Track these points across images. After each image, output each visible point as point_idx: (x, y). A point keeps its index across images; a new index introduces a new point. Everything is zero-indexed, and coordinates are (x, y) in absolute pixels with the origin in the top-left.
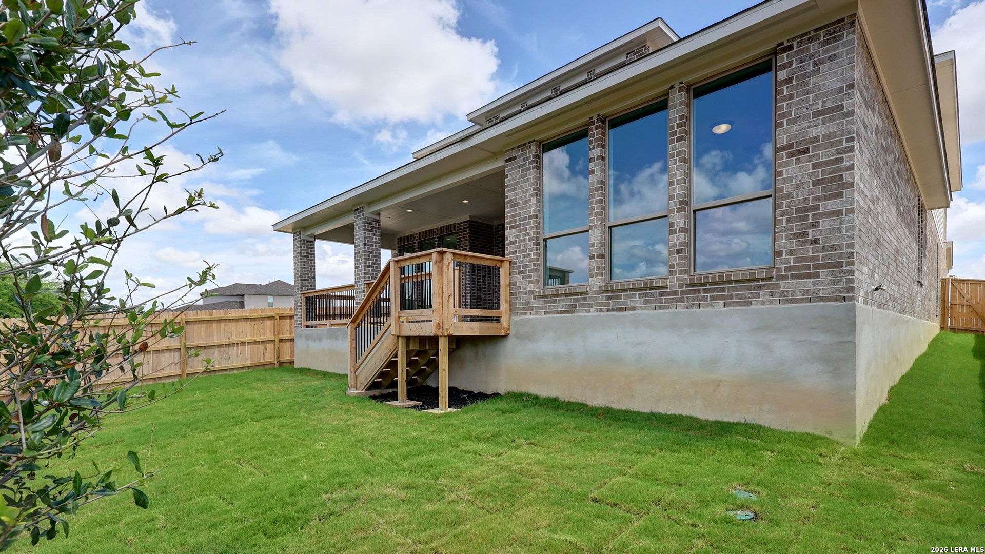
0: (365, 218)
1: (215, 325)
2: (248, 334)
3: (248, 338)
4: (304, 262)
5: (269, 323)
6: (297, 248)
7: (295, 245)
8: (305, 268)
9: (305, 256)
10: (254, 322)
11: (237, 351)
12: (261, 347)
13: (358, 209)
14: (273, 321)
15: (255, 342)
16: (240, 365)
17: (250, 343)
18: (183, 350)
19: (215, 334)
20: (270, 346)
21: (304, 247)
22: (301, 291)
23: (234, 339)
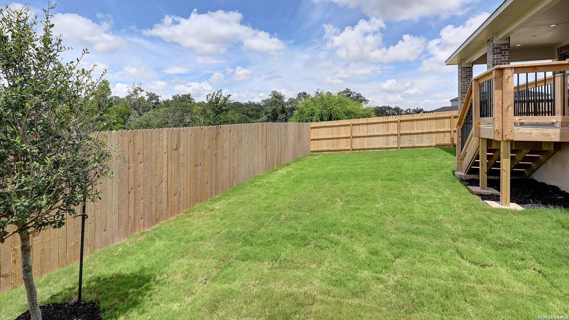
0: (493, 46)
1: (415, 122)
2: (434, 127)
3: (434, 130)
4: (464, 81)
5: (447, 121)
6: (460, 73)
7: (459, 72)
8: (464, 85)
9: (465, 78)
10: (438, 120)
11: (427, 136)
12: (442, 135)
13: (489, 40)
14: (450, 119)
15: (439, 132)
16: (429, 145)
17: (435, 132)
18: (399, 135)
19: (415, 127)
20: (448, 135)
21: (464, 72)
22: (461, 101)
23: (425, 130)
